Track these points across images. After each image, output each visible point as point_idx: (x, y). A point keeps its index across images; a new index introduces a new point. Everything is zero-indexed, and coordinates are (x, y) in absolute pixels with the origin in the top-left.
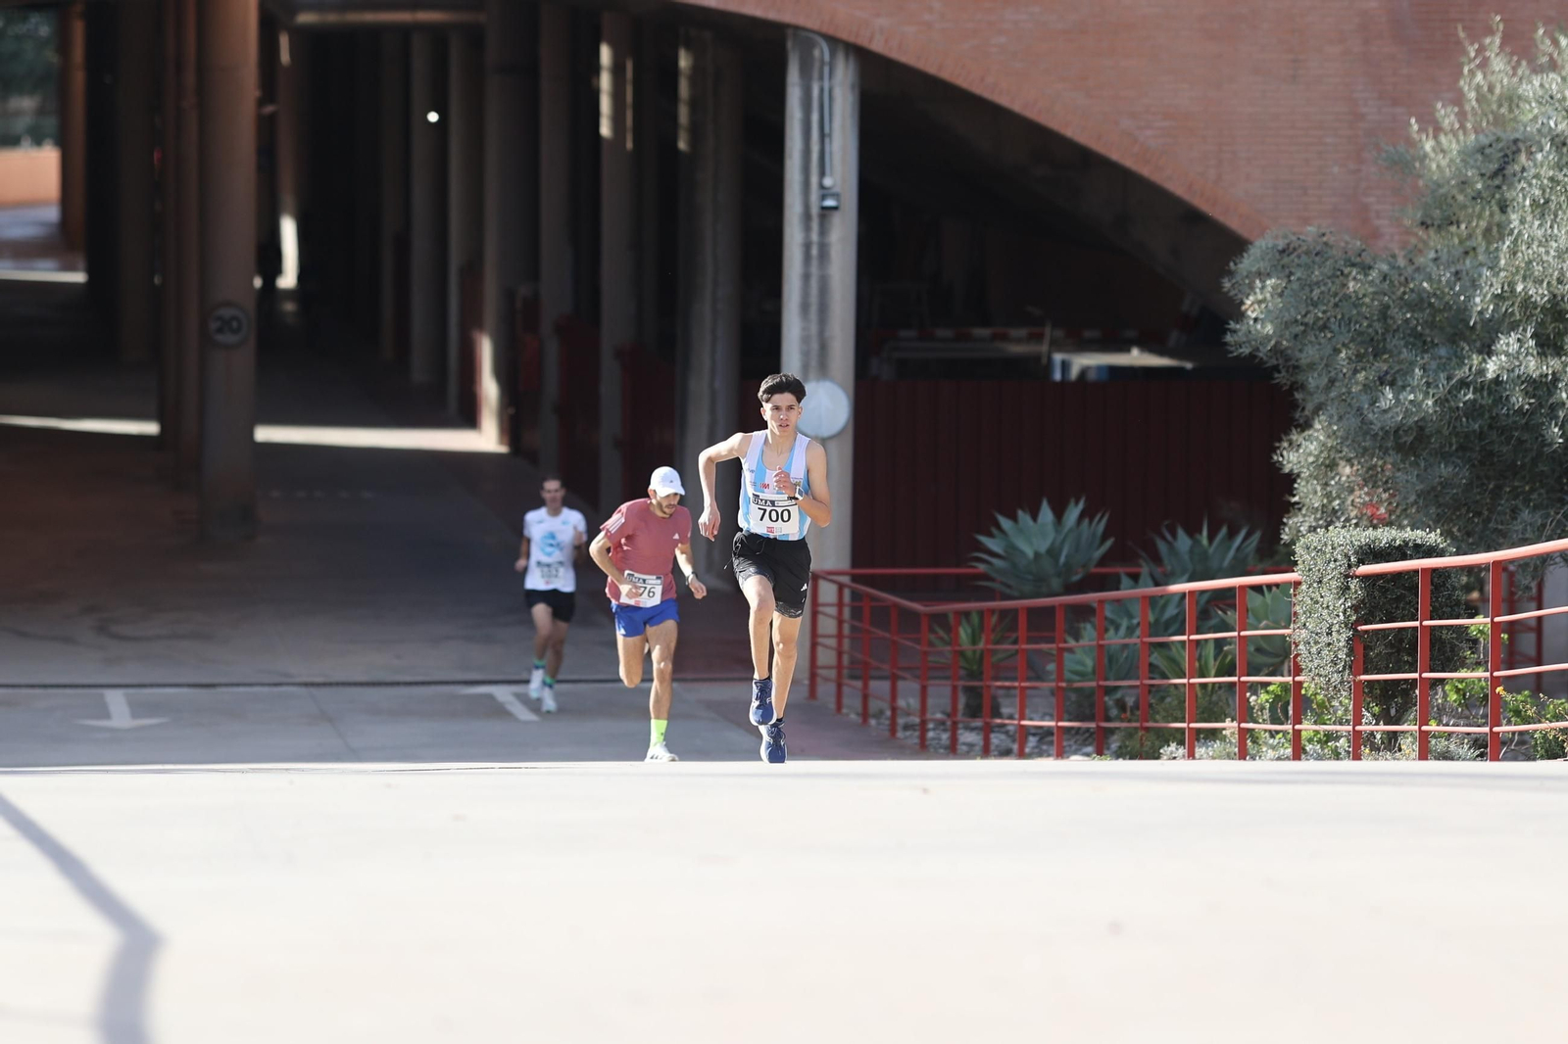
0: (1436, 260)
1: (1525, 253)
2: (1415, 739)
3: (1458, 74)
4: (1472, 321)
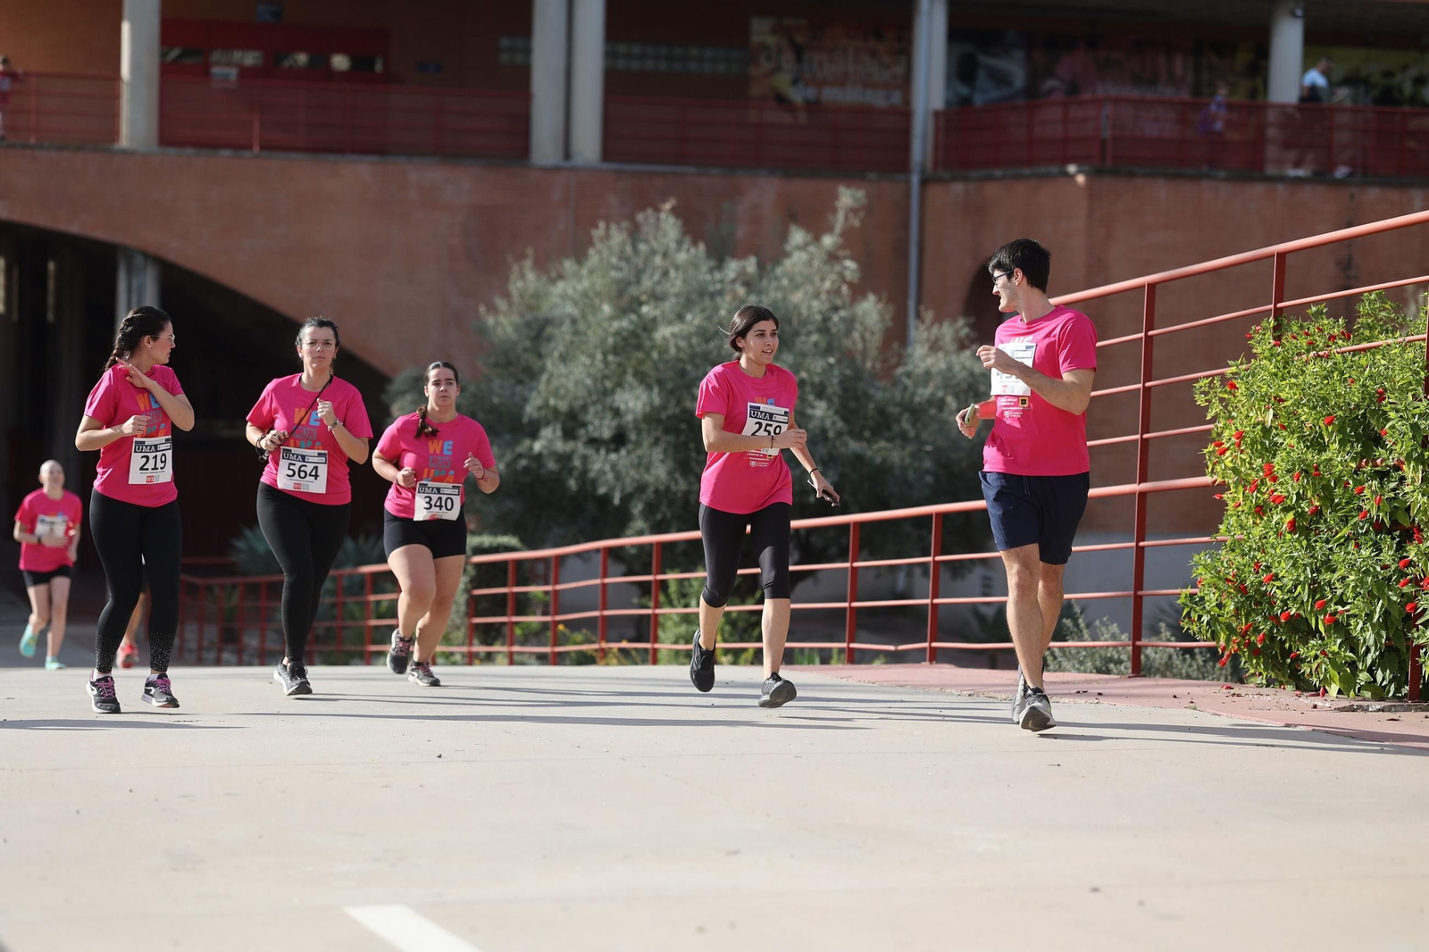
0: (501, 386)
1: (555, 383)
2: (505, 654)
3: (506, 280)
4: (525, 420)
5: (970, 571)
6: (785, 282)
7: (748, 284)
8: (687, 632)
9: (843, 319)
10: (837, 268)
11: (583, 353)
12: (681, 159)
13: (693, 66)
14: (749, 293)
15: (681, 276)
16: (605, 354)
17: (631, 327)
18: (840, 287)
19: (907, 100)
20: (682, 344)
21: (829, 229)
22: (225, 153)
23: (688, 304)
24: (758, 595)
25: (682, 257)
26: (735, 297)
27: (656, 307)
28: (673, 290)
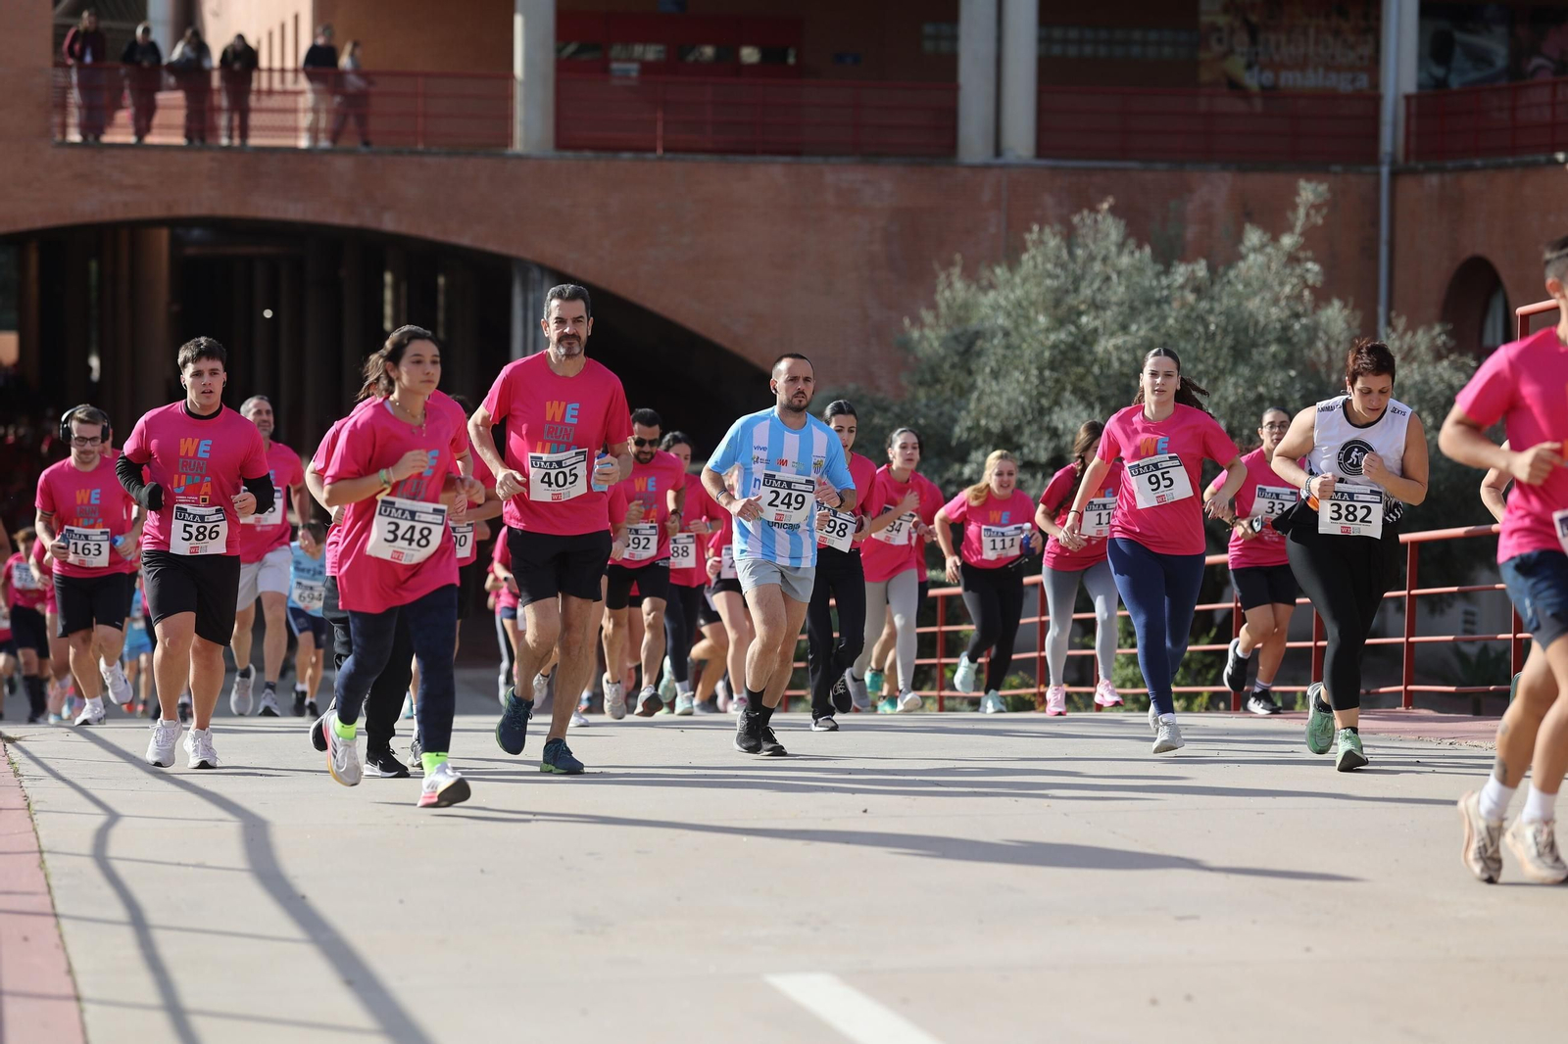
0: (927, 406)
1: (987, 401)
2: (935, 701)
3: (933, 291)
4: (954, 443)
5: (1450, 606)
6: (1240, 287)
7: (1198, 290)
8: (1134, 674)
9: (1305, 328)
10: (1298, 271)
11: (1016, 368)
12: (1124, 154)
13: (1136, 50)
14: (1199, 299)
15: (1124, 282)
16: (1041, 370)
17: (1070, 339)
18: (1301, 292)
19: (1375, 84)
20: (1125, 357)
21: (1290, 229)
22: (627, 155)
23: (1133, 312)
24: (1213, 633)
25: (1125, 261)
26: (1184, 305)
27: (1095, 318)
28: (1114, 299)
